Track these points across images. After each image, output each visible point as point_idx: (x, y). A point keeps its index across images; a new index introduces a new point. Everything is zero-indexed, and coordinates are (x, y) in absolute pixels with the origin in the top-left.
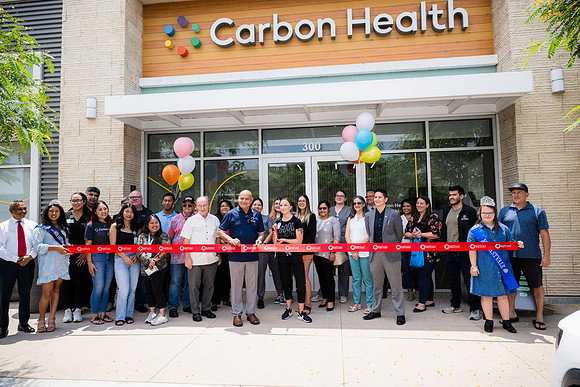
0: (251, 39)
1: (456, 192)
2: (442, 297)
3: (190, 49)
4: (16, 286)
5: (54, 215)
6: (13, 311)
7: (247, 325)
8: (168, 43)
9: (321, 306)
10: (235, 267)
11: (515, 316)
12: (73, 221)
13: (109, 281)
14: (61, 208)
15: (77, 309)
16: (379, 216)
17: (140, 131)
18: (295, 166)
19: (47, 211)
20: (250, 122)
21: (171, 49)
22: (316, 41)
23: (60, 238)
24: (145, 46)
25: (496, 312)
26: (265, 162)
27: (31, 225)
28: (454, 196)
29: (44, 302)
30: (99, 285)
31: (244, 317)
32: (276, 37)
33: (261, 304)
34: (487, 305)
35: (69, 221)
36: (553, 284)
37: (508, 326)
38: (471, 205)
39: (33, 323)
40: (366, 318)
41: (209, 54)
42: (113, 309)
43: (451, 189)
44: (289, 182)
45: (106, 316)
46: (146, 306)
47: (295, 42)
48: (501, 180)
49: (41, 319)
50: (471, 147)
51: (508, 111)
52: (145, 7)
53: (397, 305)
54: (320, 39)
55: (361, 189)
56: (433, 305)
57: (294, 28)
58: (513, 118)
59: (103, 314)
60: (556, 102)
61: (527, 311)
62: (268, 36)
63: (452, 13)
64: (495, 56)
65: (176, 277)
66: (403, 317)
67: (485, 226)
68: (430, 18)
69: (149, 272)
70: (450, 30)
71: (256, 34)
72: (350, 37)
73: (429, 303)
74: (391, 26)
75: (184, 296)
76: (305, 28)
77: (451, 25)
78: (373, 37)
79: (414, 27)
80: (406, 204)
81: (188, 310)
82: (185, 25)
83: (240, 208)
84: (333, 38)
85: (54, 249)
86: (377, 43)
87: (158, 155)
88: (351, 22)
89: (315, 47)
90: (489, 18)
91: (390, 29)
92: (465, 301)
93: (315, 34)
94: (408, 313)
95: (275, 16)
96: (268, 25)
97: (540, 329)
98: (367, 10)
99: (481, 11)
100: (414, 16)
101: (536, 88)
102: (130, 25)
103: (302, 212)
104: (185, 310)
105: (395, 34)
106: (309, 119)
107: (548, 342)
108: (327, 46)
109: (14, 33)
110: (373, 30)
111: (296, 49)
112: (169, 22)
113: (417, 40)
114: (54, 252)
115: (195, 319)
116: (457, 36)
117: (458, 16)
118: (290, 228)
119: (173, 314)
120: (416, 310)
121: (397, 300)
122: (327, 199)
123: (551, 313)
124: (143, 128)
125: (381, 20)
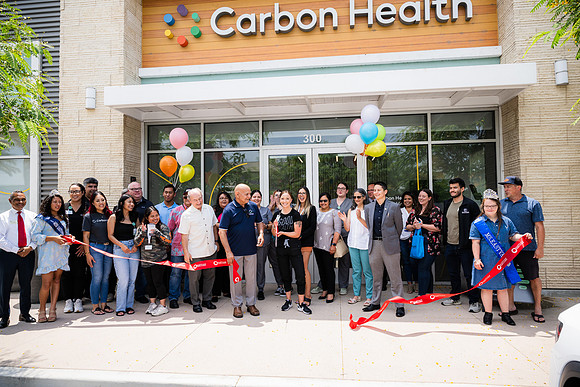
0: (252, 29)
1: (457, 185)
2: (442, 290)
3: (191, 39)
4: (17, 276)
5: (58, 206)
6: (14, 301)
7: (247, 317)
8: (168, 33)
9: (320, 298)
11: (514, 308)
12: (71, 213)
13: (108, 272)
15: (78, 300)
16: (379, 209)
17: (140, 122)
20: (250, 114)
21: (171, 38)
22: (317, 28)
23: (59, 229)
24: (145, 35)
25: (496, 304)
26: (266, 154)
27: (31, 215)
28: (455, 189)
29: (44, 292)
30: (97, 276)
31: (244, 308)
32: (278, 27)
33: (261, 296)
34: (487, 298)
36: (553, 277)
37: (507, 319)
38: (472, 198)
39: (34, 313)
40: (366, 310)
41: (209, 44)
42: (114, 300)
43: (452, 182)
44: (289, 175)
45: (106, 307)
46: (147, 297)
47: (296, 32)
48: (503, 174)
49: (42, 309)
50: (473, 140)
51: (511, 103)
54: (322, 29)
55: (362, 182)
57: (295, 18)
58: (516, 110)
59: (104, 304)
60: (560, 94)
61: (526, 304)
62: (269, 26)
63: (456, 2)
64: (499, 47)
66: (403, 309)
67: (488, 220)
68: (433, 8)
70: (454, 21)
71: (257, 24)
72: (352, 27)
74: (394, 16)
75: (184, 287)
76: (306, 18)
77: (455, 16)
78: (375, 27)
79: (417, 17)
80: (407, 197)
81: (188, 301)
82: (185, 15)
84: (335, 29)
85: (53, 239)
86: (379, 33)
87: (158, 147)
88: (353, 12)
89: (317, 37)
90: (493, 8)
91: (392, 19)
93: (317, 24)
95: (277, 5)
96: (269, 15)
97: (538, 321)
99: (486, 1)
100: (417, 6)
101: (540, 80)
102: (129, 13)
103: (303, 204)
104: (185, 301)
105: (398, 25)
106: (310, 111)
108: (329, 36)
109: (11, 22)
110: (376, 20)
111: (297, 39)
112: (169, 11)
113: (421, 31)
114: (52, 242)
115: (195, 310)
116: (461, 27)
117: (463, 6)
118: (288, 221)
119: (174, 305)
121: (396, 292)
123: (550, 306)
124: (143, 119)
125: (384, 10)
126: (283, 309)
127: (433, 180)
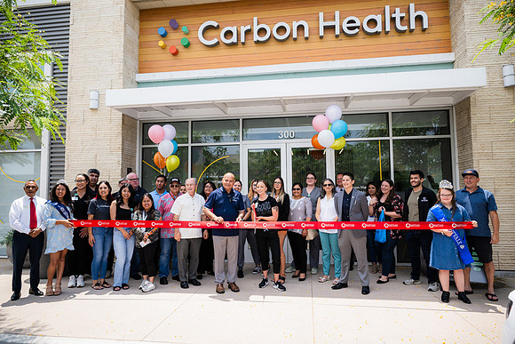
0: (234, 39)
1: (417, 176)
2: (403, 270)
3: (180, 49)
4: (28, 255)
5: (61, 193)
6: (26, 277)
7: (228, 292)
8: (161, 43)
9: (294, 277)
10: (218, 241)
11: (470, 288)
12: (77, 199)
13: (107, 251)
14: (67, 187)
15: (80, 276)
16: (347, 197)
17: (136, 120)
18: (272, 151)
19: (55, 189)
20: (232, 113)
21: (163, 48)
22: (291, 41)
23: (65, 213)
24: (141, 45)
25: (452, 284)
26: (246, 147)
27: (41, 201)
28: (415, 179)
29: (52, 269)
30: (99, 255)
31: (226, 285)
32: (256, 37)
33: (240, 274)
34: (444, 278)
35: (73, 199)
36: (505, 260)
37: (463, 298)
38: (430, 187)
39: (42, 287)
40: (334, 288)
41: (196, 52)
42: (111, 276)
43: (412, 173)
44: (266, 166)
45: (105, 283)
46: (140, 274)
47: (272, 42)
48: (457, 166)
49: (49, 284)
50: (430, 136)
51: (464, 103)
52: (142, 11)
53: (362, 277)
54: (295, 39)
55: (330, 172)
56: (394, 277)
57: (271, 30)
58: (468, 110)
59: (102, 280)
60: (509, 95)
61: (480, 284)
62: (249, 37)
63: (413, 15)
64: (453, 54)
65: (166, 249)
66: (368, 288)
67: (444, 207)
68: (393, 20)
69: (143, 244)
71: (238, 35)
72: (321, 37)
73: (390, 275)
74: (358, 27)
75: (172, 265)
76: (281, 29)
77: (413, 26)
78: (342, 37)
79: (379, 28)
80: (371, 186)
81: (176, 278)
82: (176, 28)
83: (224, 189)
84: (307, 39)
85: (61, 223)
86: (345, 43)
88: (322, 24)
89: (291, 46)
90: (447, 20)
92: (425, 274)
93: (291, 35)
94: (372, 284)
95: (255, 19)
96: (248, 27)
97: (492, 300)
98: (337, 13)
99: (439, 14)
100: (379, 18)
101: (490, 83)
102: (129, 28)
103: (277, 192)
104: (174, 278)
105: (361, 35)
106: (284, 110)
107: (500, 313)
108: (301, 45)
109: (29, 36)
110: (342, 31)
111: (273, 48)
112: (162, 25)
113: (382, 40)
114: (60, 226)
115: (182, 287)
116: (418, 37)
118: (266, 207)
119: (164, 282)
120: (379, 282)
121: (362, 272)
122: (299, 181)
123: (503, 286)
124: (138, 117)
125: (349, 22)
126: (261, 286)
127: (395, 172)
